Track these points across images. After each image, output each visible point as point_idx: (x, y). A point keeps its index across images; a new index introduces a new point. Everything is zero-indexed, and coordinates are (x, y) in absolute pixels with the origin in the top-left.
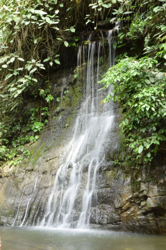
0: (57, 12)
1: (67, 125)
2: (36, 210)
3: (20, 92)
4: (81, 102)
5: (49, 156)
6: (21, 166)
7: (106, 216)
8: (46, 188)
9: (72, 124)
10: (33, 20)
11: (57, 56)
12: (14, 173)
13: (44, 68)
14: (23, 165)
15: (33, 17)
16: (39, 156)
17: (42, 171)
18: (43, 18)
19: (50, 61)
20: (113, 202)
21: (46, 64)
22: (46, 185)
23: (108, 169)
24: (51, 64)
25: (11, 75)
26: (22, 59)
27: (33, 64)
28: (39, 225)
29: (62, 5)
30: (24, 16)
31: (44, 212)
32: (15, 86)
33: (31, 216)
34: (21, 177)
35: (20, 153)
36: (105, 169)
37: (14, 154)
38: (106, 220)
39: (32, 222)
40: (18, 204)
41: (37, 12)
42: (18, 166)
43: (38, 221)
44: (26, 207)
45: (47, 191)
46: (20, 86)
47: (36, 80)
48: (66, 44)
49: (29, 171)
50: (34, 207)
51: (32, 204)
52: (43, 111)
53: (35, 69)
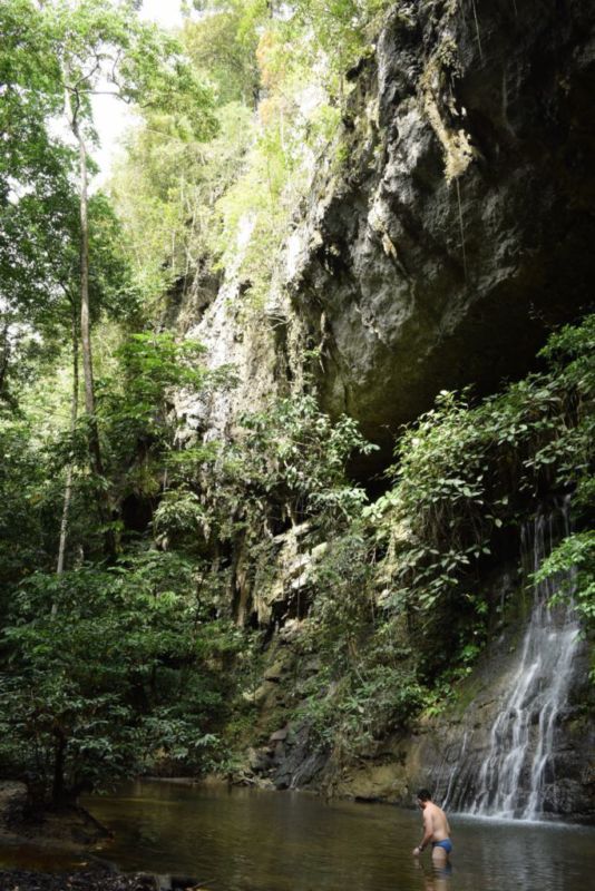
0: (480, 479)
1: (511, 648)
2: (463, 785)
3: (432, 599)
4: (530, 613)
5: (483, 700)
6: (444, 717)
7: (570, 799)
8: (479, 750)
9: (520, 646)
10: (444, 494)
11: (487, 541)
12: (433, 727)
13: (467, 562)
14: (447, 714)
15: (445, 490)
16: (470, 700)
17: (474, 723)
18: (460, 490)
19: (475, 551)
20: (580, 775)
21: (470, 556)
22: (477, 746)
23: (571, 719)
24: (477, 555)
25: (421, 576)
26: (435, 552)
27: (451, 557)
28: (467, 812)
29: (486, 468)
30: (431, 490)
31: (475, 791)
32: (428, 591)
33: (455, 796)
34: (443, 734)
35: (444, 695)
36: (565, 718)
37: (435, 698)
38: (569, 805)
39: (457, 805)
40: (437, 775)
41: (450, 482)
42: (440, 716)
43: (466, 805)
44: (448, 781)
45: (480, 756)
46: (433, 591)
47: (456, 581)
48: (499, 523)
49: (454, 723)
50: (460, 781)
51: (457, 777)
52: (476, 629)
53: (453, 565)
